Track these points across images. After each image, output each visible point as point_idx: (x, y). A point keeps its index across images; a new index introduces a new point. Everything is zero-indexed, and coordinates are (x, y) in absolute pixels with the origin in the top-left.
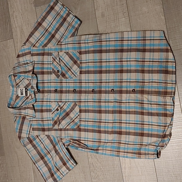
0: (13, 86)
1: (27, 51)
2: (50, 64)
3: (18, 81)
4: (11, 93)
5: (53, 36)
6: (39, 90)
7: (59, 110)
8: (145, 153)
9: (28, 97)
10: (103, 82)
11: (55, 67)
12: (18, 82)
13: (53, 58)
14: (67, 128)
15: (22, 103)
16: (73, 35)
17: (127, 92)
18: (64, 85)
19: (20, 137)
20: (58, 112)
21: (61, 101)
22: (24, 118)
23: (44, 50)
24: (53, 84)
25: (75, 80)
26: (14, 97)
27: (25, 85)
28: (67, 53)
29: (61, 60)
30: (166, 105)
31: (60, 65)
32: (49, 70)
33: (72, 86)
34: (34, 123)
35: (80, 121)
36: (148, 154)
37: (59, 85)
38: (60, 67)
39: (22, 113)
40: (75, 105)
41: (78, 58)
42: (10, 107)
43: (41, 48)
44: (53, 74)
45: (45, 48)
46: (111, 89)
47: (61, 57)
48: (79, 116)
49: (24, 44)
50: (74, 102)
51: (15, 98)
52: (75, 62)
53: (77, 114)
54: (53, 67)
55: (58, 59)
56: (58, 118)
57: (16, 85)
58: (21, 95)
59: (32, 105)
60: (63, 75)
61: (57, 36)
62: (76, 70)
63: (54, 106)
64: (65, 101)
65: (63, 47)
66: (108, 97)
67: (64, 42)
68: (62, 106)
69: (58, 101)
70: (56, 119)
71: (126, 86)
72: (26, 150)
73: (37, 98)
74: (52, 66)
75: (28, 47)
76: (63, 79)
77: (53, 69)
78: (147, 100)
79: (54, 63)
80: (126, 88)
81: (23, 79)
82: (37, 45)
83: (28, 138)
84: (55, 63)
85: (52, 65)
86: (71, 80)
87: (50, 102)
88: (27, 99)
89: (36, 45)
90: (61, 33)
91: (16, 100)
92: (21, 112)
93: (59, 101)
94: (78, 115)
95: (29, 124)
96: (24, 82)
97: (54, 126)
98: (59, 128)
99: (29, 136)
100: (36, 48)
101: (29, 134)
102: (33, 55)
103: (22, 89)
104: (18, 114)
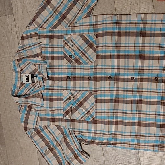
0: (16, 72)
1: (33, 33)
2: (61, 48)
3: (22, 66)
4: (14, 80)
5: (64, 17)
7: (72, 99)
9: (35, 84)
10: (122, 69)
11: (67, 51)
12: (23, 68)
13: (64, 41)
14: (81, 120)
15: (28, 91)
16: (88, 16)
17: (149, 80)
18: (78, 71)
19: (25, 128)
20: (70, 101)
21: (74, 89)
22: (30, 107)
23: (53, 32)
24: (64, 71)
25: (90, 66)
27: (31, 71)
28: (82, 36)
29: (74, 44)
31: (73, 50)
32: (60, 55)
33: (87, 73)
34: (43, 112)
35: (95, 112)
37: (71, 71)
38: (73, 51)
39: (29, 101)
40: (91, 94)
41: (95, 42)
42: (14, 95)
43: (49, 29)
44: (65, 60)
45: (55, 30)
46: (131, 77)
47: (74, 40)
48: (94, 107)
49: (29, 24)
50: (90, 91)
51: (19, 85)
52: (91, 46)
53: (92, 104)
54: (65, 52)
55: (70, 42)
56: (71, 108)
57: (21, 71)
58: (26, 81)
59: (41, 94)
60: (77, 61)
61: (69, 17)
62: (91, 55)
63: (66, 94)
64: (79, 89)
65: (77, 29)
66: (127, 85)
67: (77, 24)
68: (75, 94)
69: (70, 89)
70: (67, 109)
71: (148, 74)
72: (34, 142)
73: (45, 86)
74: (63, 50)
75: (34, 28)
76: (77, 65)
77: (64, 54)
79: (65, 47)
80: (148, 76)
81: (28, 64)
82: (45, 26)
83: (36, 129)
84: (67, 47)
85: (63, 49)
86: (86, 66)
87: (61, 90)
88: (33, 86)
89: (43, 26)
90: (74, 13)
91: (20, 87)
92: (27, 101)
93: (72, 89)
95: (36, 113)
96: (30, 68)
97: (65, 117)
98: (72, 119)
99: (36, 126)
100: (44, 30)
101: (36, 124)
102: (40, 37)
103: (27, 75)
104: (24, 103)
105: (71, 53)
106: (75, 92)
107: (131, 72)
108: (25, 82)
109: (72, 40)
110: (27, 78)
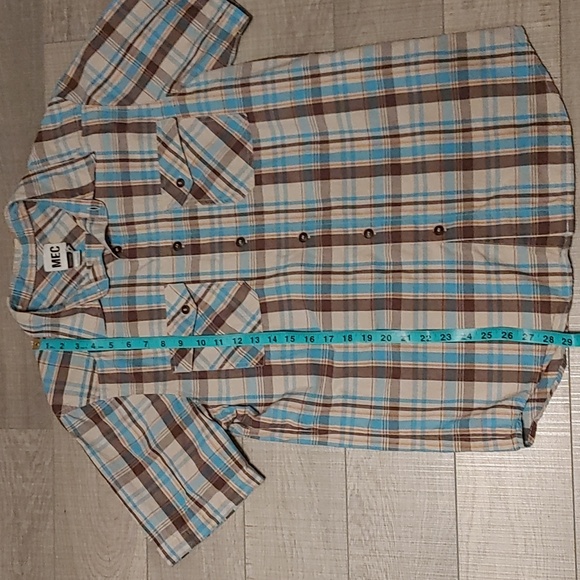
0: (24, 241)
1: (70, 119)
2: (151, 160)
3: (39, 221)
4: (18, 263)
5: (153, 68)
6: (120, 248)
7: (192, 310)
8: (484, 435)
9: (78, 274)
11: (169, 167)
12: (40, 226)
13: (158, 139)
14: (224, 368)
15: (60, 294)
16: (223, 62)
17: (417, 237)
18: (203, 225)
19: (57, 408)
20: (187, 316)
21: (196, 279)
23: (123, 114)
24: (165, 228)
25: (239, 207)
26: (31, 275)
27: (66, 234)
28: (207, 121)
29: (189, 146)
30: (547, 274)
31: (185, 162)
32: (149, 182)
33: (230, 229)
34: (107, 356)
36: (494, 437)
37: (185, 226)
38: (185, 166)
39: (63, 326)
40: (245, 289)
41: (248, 135)
42: (20, 307)
43: (113, 106)
44: (165, 194)
45: (129, 107)
46: (364, 229)
47: (186, 132)
48: (260, 326)
49: (59, 96)
50: (241, 279)
51: (33, 279)
52: (237, 148)
53: (253, 318)
54: (162, 171)
55: (177, 140)
57: (36, 235)
58: (54, 266)
59: (97, 303)
60: (199, 193)
61: (169, 66)
62: (239, 175)
63: (173, 298)
64: (209, 278)
65: (190, 101)
66: (355, 256)
67: (192, 86)
68: (200, 295)
69: (185, 279)
72: (83, 445)
73: (111, 277)
74: (158, 167)
75: (72, 107)
76: (199, 205)
77: (162, 177)
78: (483, 260)
79: (164, 156)
81: (57, 214)
83: (88, 409)
84: (168, 156)
85: (156, 163)
86: (227, 208)
87: (158, 284)
88: (74, 278)
90: (180, 55)
91: (36, 286)
92: (59, 326)
93: (190, 279)
94: (259, 322)
95: (88, 361)
96: (62, 224)
97: (177, 365)
98: (196, 369)
99: (88, 401)
100: (96, 109)
101: (89, 395)
102: (87, 132)
103: (55, 246)
104: (48, 332)
105: (182, 171)
106: (200, 287)
107: (364, 214)
108: (48, 267)
109: (182, 133)
110: (54, 255)
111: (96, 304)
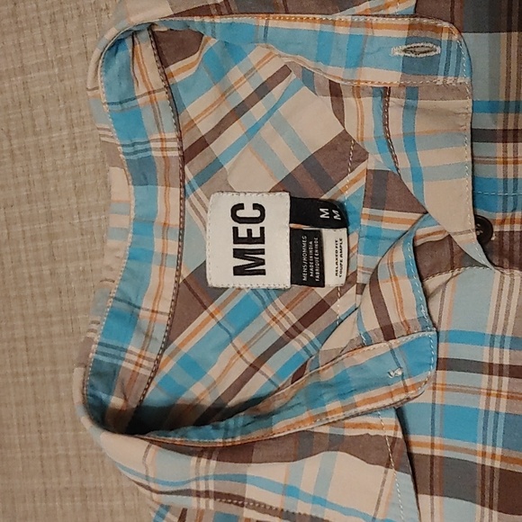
0: (142, 172)
3: (202, 110)
4: (119, 245)
9: (322, 307)
12: (204, 127)
26: (159, 296)
27: (292, 163)
42: (116, 401)
51: (165, 306)
57: (186, 157)
58: (238, 271)
59: (391, 419)
73: (443, 328)
81: (263, 90)
88: (307, 320)
91: (177, 323)
92: (243, 479)
96: (282, 127)
103: (248, 202)
104: (207, 494)
108: (220, 271)
110: (243, 233)
111: (387, 426)
